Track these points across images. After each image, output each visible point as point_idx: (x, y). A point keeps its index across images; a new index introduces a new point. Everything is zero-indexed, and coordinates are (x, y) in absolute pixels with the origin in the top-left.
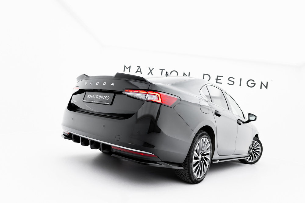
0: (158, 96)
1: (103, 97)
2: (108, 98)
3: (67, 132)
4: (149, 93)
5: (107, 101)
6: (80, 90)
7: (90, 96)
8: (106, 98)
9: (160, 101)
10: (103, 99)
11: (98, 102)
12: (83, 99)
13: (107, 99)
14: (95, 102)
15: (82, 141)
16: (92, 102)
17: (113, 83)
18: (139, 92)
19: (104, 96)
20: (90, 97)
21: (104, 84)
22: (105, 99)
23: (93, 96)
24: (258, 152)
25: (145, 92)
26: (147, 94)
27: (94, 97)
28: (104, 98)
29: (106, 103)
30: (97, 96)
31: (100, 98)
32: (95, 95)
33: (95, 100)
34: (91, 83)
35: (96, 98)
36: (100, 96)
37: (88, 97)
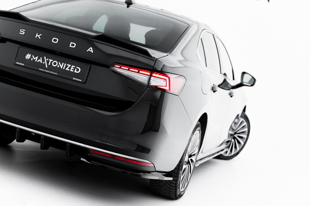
0: (166, 80)
1: (67, 66)
2: (78, 70)
4: (154, 75)
5: (76, 75)
7: (31, 57)
8: (74, 70)
9: (167, 88)
10: (67, 69)
11: (56, 74)
14: (47, 71)
16: (41, 70)
17: (91, 48)
18: (138, 72)
19: (69, 65)
20: (34, 60)
21: (70, 46)
22: (71, 70)
24: (241, 138)
26: (152, 78)
27: (43, 60)
28: (70, 68)
29: (74, 79)
30: (51, 60)
31: (58, 66)
32: (45, 57)
33: (47, 67)
34: (37, 35)
35: (49, 64)
36: (59, 63)
37: (26, 58)
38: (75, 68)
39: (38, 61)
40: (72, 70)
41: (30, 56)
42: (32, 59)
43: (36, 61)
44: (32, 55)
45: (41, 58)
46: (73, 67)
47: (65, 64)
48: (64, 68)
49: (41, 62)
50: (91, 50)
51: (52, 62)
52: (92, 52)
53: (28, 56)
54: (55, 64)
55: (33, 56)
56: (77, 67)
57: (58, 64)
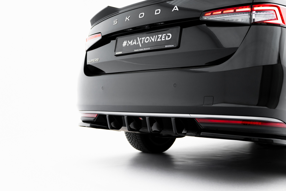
0: (275, 11)
1: (158, 37)
2: (169, 37)
3: (93, 114)
4: (256, 8)
5: (168, 42)
6: (103, 37)
7: (128, 43)
8: (165, 38)
9: (279, 21)
10: (159, 40)
11: (149, 49)
12: (115, 51)
13: (167, 39)
14: (141, 50)
15: (129, 124)
16: (136, 51)
18: (235, 12)
19: (160, 36)
20: (130, 45)
21: (156, 14)
22: (163, 40)
23: (133, 41)
25: (248, 9)
27: (137, 41)
28: (161, 38)
29: (166, 46)
30: (143, 38)
31: (150, 41)
32: (138, 38)
33: (141, 46)
34: (126, 19)
35: (142, 43)
36: (151, 37)
37: (123, 46)
38: (165, 36)
39: (133, 44)
40: (164, 38)
41: (126, 42)
42: (128, 45)
43: (131, 45)
44: (127, 41)
45: (135, 40)
46: (164, 36)
47: (156, 36)
48: (155, 41)
49: (136, 44)
50: (176, 8)
51: (144, 39)
52: (178, 10)
53: (125, 44)
54: (147, 40)
55: (129, 42)
56: (168, 34)
57: (150, 39)
